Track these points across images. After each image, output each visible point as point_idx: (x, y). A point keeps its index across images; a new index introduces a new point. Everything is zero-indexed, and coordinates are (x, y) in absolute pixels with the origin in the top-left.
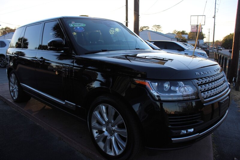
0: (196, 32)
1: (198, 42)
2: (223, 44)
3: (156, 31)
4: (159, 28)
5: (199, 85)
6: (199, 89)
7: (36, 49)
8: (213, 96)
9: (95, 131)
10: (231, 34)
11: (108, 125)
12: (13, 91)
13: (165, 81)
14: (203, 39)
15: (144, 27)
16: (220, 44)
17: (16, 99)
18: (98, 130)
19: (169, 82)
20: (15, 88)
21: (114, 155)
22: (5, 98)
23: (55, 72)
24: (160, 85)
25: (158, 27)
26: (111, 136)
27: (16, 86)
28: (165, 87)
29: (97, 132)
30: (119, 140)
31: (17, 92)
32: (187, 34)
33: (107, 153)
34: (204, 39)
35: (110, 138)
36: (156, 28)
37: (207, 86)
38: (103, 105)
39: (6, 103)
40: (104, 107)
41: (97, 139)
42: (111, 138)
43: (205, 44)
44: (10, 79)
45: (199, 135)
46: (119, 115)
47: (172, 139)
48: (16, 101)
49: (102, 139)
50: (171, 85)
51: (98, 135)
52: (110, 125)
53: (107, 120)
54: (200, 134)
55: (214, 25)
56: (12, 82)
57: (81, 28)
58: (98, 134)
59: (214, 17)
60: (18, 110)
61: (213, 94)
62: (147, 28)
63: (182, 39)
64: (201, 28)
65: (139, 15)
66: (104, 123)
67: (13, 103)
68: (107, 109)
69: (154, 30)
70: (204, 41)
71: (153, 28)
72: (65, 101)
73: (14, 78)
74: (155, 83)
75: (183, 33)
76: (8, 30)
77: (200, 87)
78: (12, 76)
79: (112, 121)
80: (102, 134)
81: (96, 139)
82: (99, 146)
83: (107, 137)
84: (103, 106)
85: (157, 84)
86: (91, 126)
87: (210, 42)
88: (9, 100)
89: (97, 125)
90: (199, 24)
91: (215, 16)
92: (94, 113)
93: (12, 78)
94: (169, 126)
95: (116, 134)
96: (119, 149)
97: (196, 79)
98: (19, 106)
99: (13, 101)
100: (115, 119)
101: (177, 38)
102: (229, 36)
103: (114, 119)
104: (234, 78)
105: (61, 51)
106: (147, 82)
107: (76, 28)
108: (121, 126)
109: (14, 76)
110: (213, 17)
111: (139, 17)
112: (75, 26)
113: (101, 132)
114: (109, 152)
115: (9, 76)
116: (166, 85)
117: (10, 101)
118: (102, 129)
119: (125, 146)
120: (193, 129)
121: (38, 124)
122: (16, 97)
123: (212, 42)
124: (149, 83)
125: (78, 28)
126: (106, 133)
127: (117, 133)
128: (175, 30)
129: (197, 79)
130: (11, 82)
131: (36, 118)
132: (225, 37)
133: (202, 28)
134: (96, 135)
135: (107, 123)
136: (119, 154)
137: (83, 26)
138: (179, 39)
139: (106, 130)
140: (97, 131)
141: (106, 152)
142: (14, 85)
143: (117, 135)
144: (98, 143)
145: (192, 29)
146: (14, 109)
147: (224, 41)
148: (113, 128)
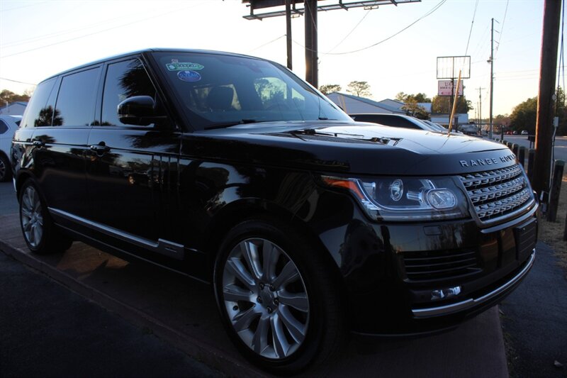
0: (451, 94)
1: (456, 119)
2: (513, 122)
3: (357, 95)
4: (365, 89)
5: (469, 189)
6: (470, 198)
7: (88, 125)
8: (500, 214)
9: (230, 306)
10: (529, 100)
11: (263, 288)
12: (29, 228)
13: (393, 177)
14: (466, 113)
15: (329, 87)
16: (507, 124)
17: (36, 247)
18: (238, 302)
19: (400, 181)
20: (36, 220)
21: (278, 357)
22: (11, 245)
23: (128, 178)
24: (380, 187)
25: (362, 85)
26: (270, 312)
27: (37, 216)
28: (394, 192)
29: (235, 308)
30: (289, 320)
31: (40, 230)
32: (428, 101)
33: (262, 354)
34: (468, 113)
35: (268, 317)
36: (357, 88)
37: (488, 193)
38: (252, 241)
39: (12, 256)
40: (252, 245)
41: (236, 324)
42: (271, 318)
43: (472, 122)
44: (22, 200)
45: (473, 301)
46: (289, 260)
47: (413, 311)
48: (38, 252)
49: (248, 321)
50: (406, 188)
51: (238, 314)
52: (267, 288)
53: (261, 275)
54: (475, 301)
55: (492, 78)
56: (28, 206)
57: (194, 73)
58: (238, 311)
59: (491, 61)
60: (43, 272)
61: (501, 210)
62: (335, 89)
63: (418, 113)
64: (461, 87)
65: (317, 58)
66: (254, 284)
67: (30, 256)
68: (260, 250)
69: (353, 92)
70: (469, 118)
71: (348, 88)
72: (160, 240)
73: (31, 197)
74: (371, 182)
75: (420, 98)
76: (8, 97)
77: (471, 192)
78: (27, 193)
79: (273, 278)
80: (249, 311)
81: (234, 322)
82: (242, 338)
83: (259, 315)
84: (250, 244)
85: (374, 185)
86: (223, 293)
87: (483, 118)
88: (18, 249)
89: (236, 290)
90: (457, 75)
91: (492, 58)
92: (229, 261)
93: (27, 197)
94: (404, 280)
95: (281, 307)
96: (290, 341)
97: (461, 175)
98: (43, 263)
99: (30, 251)
100: (278, 271)
101: (407, 109)
102: (525, 104)
103: (277, 273)
104: (543, 192)
105: (149, 124)
106: (352, 181)
107: (183, 73)
108: (293, 288)
109: (34, 191)
110: (488, 61)
111: (318, 61)
112: (179, 68)
113: (245, 305)
114: (266, 351)
115: (21, 193)
116: (396, 187)
117: (23, 252)
118: (248, 298)
119: (303, 333)
120: (458, 288)
121: (91, 301)
122: (38, 241)
123: (488, 120)
124: (356, 183)
125: (187, 72)
126: (258, 308)
127: (283, 305)
128: (402, 93)
129: (464, 175)
130: (26, 208)
131: (87, 286)
132: (518, 107)
133: (463, 87)
134: (233, 313)
135: (260, 283)
136: (288, 355)
137: (197, 68)
138: (411, 112)
139: (259, 300)
140: (237, 305)
141: (259, 352)
142: (32, 215)
143: (284, 308)
144: (239, 333)
145: (440, 88)
146: (32, 270)
147: (515, 117)
148: (275, 293)
